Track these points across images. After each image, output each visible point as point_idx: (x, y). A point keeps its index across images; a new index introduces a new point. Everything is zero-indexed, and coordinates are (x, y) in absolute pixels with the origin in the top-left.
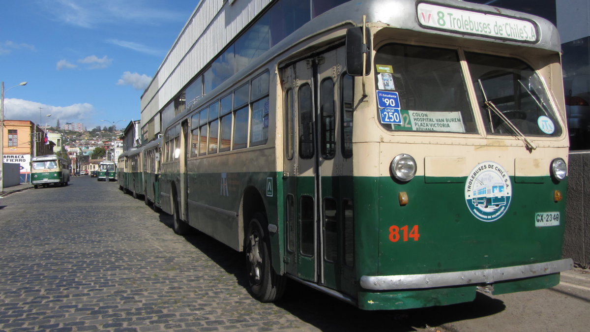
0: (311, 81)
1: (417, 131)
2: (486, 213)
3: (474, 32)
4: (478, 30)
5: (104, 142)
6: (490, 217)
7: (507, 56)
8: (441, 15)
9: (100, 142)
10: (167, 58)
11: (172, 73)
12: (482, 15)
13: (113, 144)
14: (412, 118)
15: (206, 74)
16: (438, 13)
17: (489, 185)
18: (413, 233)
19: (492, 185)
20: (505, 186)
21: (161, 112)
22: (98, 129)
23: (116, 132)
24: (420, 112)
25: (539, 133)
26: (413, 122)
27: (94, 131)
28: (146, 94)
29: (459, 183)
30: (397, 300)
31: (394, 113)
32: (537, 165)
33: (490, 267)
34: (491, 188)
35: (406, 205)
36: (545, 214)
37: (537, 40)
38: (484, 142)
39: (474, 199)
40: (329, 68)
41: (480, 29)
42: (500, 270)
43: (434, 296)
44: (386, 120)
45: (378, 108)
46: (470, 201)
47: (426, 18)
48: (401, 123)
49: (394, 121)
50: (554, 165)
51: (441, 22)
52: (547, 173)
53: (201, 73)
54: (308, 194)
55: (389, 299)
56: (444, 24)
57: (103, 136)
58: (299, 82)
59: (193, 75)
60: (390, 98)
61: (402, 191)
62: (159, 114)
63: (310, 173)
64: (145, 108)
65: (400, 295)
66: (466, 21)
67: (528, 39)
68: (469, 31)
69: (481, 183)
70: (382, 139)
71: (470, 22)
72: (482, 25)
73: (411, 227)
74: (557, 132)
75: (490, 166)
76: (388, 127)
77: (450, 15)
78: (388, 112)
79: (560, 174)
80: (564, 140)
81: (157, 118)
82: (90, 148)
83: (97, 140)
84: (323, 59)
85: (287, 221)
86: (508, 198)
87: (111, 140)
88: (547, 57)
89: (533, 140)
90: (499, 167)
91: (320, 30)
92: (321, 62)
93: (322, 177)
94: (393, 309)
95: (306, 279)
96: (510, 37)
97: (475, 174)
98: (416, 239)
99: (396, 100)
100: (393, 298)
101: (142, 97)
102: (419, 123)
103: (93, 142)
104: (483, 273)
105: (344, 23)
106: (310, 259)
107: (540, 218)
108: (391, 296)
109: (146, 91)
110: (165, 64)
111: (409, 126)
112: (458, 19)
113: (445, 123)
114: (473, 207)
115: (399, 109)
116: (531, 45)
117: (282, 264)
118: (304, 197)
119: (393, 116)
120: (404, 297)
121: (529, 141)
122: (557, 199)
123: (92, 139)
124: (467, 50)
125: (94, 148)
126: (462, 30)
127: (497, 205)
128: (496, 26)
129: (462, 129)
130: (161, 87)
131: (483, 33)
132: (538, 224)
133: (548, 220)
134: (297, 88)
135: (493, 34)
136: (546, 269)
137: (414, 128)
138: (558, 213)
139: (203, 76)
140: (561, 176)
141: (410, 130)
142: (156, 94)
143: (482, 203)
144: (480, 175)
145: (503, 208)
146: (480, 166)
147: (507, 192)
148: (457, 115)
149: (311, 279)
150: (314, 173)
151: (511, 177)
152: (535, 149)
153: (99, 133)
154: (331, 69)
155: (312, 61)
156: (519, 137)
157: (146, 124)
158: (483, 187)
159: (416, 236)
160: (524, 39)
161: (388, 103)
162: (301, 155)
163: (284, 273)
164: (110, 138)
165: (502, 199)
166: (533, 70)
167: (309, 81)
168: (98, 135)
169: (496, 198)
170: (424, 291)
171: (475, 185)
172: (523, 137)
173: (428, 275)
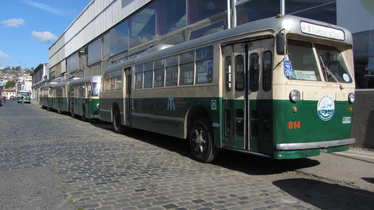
0: (244, 54)
1: (298, 80)
2: (325, 117)
3: (321, 35)
4: (323, 35)
5: (13, 77)
6: (326, 119)
7: (330, 45)
8: (309, 27)
9: (11, 77)
10: (73, 24)
11: (77, 34)
12: (324, 27)
13: (20, 78)
14: (296, 74)
15: (105, 37)
16: (308, 26)
17: (326, 104)
18: (298, 125)
19: (327, 104)
20: (332, 105)
21: (66, 59)
22: (8, 68)
23: (21, 71)
24: (299, 71)
25: (344, 81)
26: (297, 76)
27: (6, 69)
28: (53, 47)
29: (315, 103)
30: (291, 154)
31: (290, 71)
32: (344, 96)
33: (326, 141)
34: (327, 106)
35: (296, 113)
36: (346, 118)
37: (345, 40)
38: (325, 85)
39: (321, 110)
40: (256, 49)
41: (323, 34)
42: (330, 142)
43: (305, 153)
44: (287, 74)
45: (284, 69)
46: (319, 111)
47: (304, 28)
48: (293, 76)
49: (290, 75)
50: (350, 96)
51: (309, 31)
52: (347, 100)
53: (102, 36)
54: (241, 108)
55: (288, 154)
56: (310, 32)
57: (12, 73)
58: (236, 54)
59: (95, 37)
60: (288, 65)
61: (294, 106)
62: (65, 60)
63: (242, 98)
64: (52, 56)
65: (292, 152)
66: (318, 30)
67: (341, 39)
68: (320, 35)
69: (324, 103)
70: (287, 83)
71: (320, 31)
72: (324, 32)
73: (297, 122)
74: (350, 81)
75: (327, 96)
76: (288, 77)
77: (313, 27)
78: (288, 71)
79: (352, 100)
80: (353, 84)
81: (64, 63)
82: (4, 81)
83: (7, 75)
84: (252, 44)
85: (225, 121)
86: (333, 110)
87: (17, 76)
88: (347, 47)
89: (343, 85)
90: (330, 97)
91: (253, 31)
92: (251, 46)
93: (250, 100)
94: (289, 158)
95: (238, 148)
96: (335, 38)
97: (321, 99)
98: (299, 128)
99: (290, 65)
100: (289, 154)
101: (50, 49)
102: (299, 76)
103: (6, 77)
104: (324, 143)
105: (268, 29)
106: (241, 139)
107: (344, 119)
108: (289, 153)
109: (54, 44)
110: (71, 28)
111: (295, 77)
112: (315, 30)
113: (308, 76)
114: (320, 114)
115: (292, 69)
116: (342, 42)
117: (221, 142)
118: (237, 109)
119: (290, 73)
120: (294, 153)
121: (341, 85)
122: (350, 111)
123: (4, 75)
124: (315, 43)
125: (7, 81)
126: (317, 34)
127: (329, 113)
128: (329, 32)
129: (315, 79)
130: (67, 43)
131: (325, 36)
132: (344, 122)
133: (347, 120)
134: (234, 57)
135: (328, 37)
136: (346, 142)
137: (297, 79)
138: (350, 118)
139: (103, 38)
140: (353, 101)
141: (296, 79)
142: (62, 47)
143: (323, 112)
144: (323, 100)
145: (331, 114)
146: (323, 96)
147: (333, 108)
148: (313, 73)
149: (242, 148)
150: (244, 98)
151: (334, 101)
152: (344, 89)
153: (9, 71)
154: (257, 49)
155: (245, 44)
156: (337, 83)
157: (54, 66)
158: (324, 105)
159: (299, 127)
160: (340, 39)
161: (287, 67)
162: (237, 89)
163: (223, 147)
164: (17, 74)
165: (330, 111)
166: (340, 52)
167: (242, 54)
168: (8, 72)
169: (329, 110)
170: (302, 151)
171: (321, 104)
172: (339, 83)
173: (304, 143)
